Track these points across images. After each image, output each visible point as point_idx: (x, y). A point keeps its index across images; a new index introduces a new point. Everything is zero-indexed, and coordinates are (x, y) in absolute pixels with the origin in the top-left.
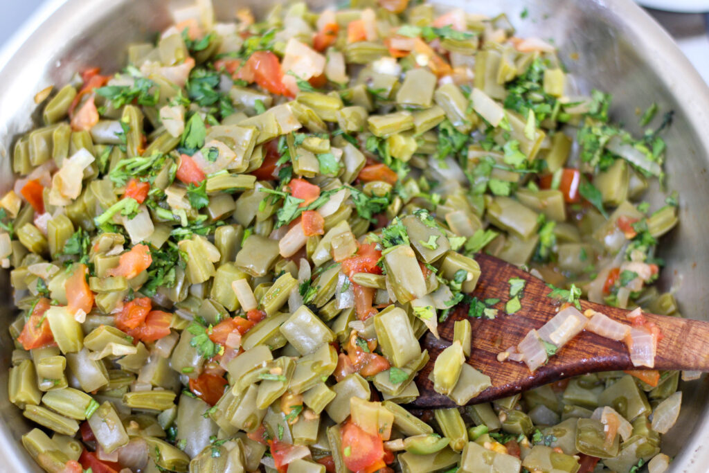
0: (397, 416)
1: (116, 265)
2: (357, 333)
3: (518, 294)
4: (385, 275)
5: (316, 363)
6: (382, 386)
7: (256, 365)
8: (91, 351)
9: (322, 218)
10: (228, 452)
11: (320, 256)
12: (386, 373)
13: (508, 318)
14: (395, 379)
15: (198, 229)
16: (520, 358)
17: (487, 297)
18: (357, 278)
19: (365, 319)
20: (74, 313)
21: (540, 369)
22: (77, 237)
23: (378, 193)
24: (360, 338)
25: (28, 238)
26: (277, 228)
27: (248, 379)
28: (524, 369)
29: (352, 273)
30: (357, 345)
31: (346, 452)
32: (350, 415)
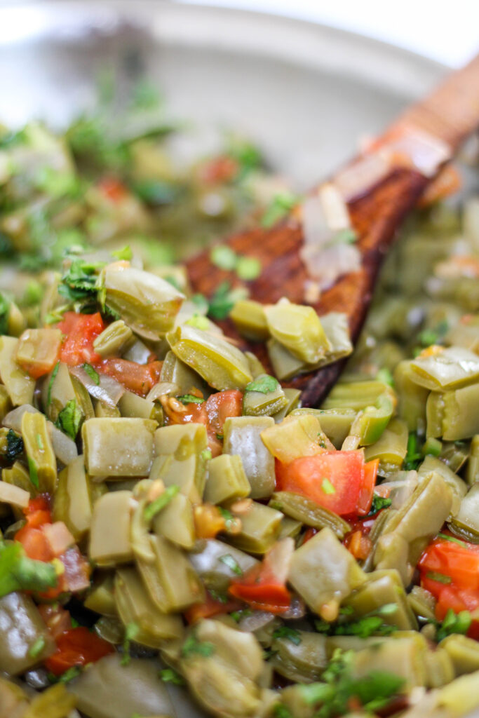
2: (170, 396)
5: (178, 452)
7: (127, 514)
12: (249, 394)
18: (101, 345)
19: (158, 380)
24: (179, 396)
29: (86, 352)
30: (186, 404)
31: (329, 488)
32: (276, 459)
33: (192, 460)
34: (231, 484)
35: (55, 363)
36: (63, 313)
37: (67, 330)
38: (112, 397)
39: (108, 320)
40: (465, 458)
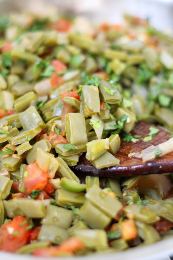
0: (61, 165)
3: (153, 135)
4: (81, 101)
13: (143, 143)
14: (66, 147)
16: (140, 157)
17: (136, 134)
18: (65, 98)
24: (57, 127)
28: (140, 161)
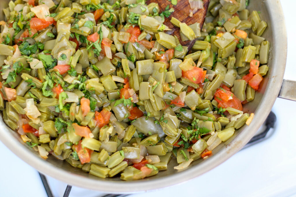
0: (191, 58)
1: (83, 112)
2: (157, 52)
4: (144, 30)
5: (159, 70)
6: (180, 55)
7: (148, 89)
8: (104, 141)
9: (107, 39)
10: (168, 117)
11: (119, 47)
12: (176, 51)
13: (177, 6)
14: (180, 50)
15: (82, 80)
16: (196, 9)
17: (165, 8)
18: (140, 39)
19: (153, 46)
20: (89, 137)
21: (204, 6)
22: (57, 122)
23: (108, 17)
24: (159, 52)
25: (45, 139)
26: (99, 55)
27: (151, 94)
28: (200, 11)
29: (136, 40)
30: (160, 54)
31: (195, 79)
32: (182, 71)
33: (163, 73)
34: (172, 79)
35: (128, 42)
36: (129, 27)
37: (131, 33)
38: (142, 50)
39: (141, 31)
40: (227, 62)
